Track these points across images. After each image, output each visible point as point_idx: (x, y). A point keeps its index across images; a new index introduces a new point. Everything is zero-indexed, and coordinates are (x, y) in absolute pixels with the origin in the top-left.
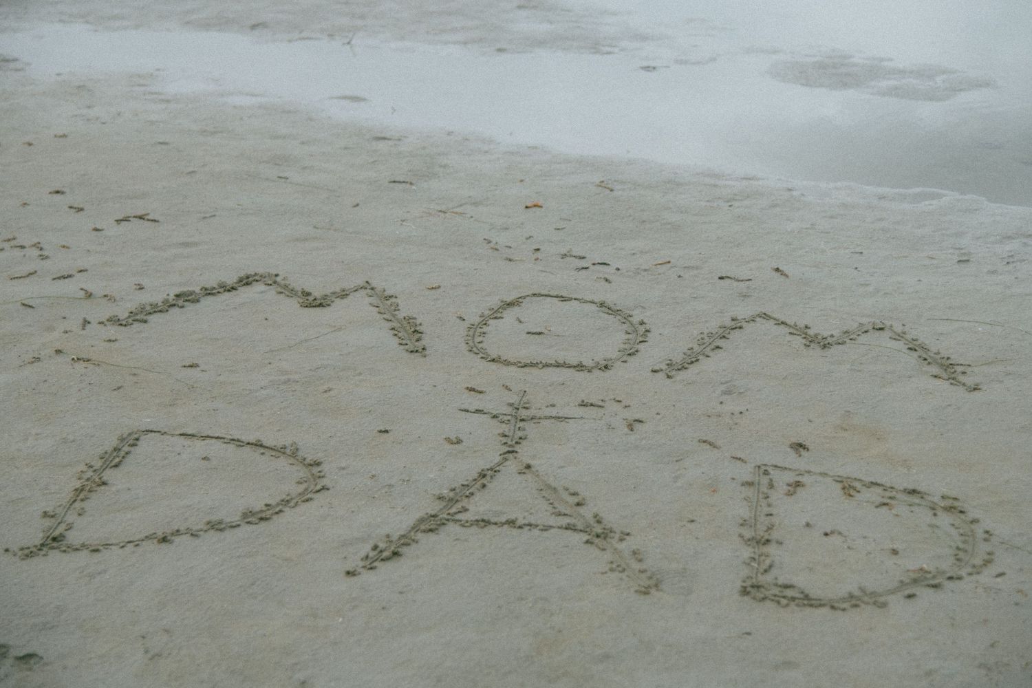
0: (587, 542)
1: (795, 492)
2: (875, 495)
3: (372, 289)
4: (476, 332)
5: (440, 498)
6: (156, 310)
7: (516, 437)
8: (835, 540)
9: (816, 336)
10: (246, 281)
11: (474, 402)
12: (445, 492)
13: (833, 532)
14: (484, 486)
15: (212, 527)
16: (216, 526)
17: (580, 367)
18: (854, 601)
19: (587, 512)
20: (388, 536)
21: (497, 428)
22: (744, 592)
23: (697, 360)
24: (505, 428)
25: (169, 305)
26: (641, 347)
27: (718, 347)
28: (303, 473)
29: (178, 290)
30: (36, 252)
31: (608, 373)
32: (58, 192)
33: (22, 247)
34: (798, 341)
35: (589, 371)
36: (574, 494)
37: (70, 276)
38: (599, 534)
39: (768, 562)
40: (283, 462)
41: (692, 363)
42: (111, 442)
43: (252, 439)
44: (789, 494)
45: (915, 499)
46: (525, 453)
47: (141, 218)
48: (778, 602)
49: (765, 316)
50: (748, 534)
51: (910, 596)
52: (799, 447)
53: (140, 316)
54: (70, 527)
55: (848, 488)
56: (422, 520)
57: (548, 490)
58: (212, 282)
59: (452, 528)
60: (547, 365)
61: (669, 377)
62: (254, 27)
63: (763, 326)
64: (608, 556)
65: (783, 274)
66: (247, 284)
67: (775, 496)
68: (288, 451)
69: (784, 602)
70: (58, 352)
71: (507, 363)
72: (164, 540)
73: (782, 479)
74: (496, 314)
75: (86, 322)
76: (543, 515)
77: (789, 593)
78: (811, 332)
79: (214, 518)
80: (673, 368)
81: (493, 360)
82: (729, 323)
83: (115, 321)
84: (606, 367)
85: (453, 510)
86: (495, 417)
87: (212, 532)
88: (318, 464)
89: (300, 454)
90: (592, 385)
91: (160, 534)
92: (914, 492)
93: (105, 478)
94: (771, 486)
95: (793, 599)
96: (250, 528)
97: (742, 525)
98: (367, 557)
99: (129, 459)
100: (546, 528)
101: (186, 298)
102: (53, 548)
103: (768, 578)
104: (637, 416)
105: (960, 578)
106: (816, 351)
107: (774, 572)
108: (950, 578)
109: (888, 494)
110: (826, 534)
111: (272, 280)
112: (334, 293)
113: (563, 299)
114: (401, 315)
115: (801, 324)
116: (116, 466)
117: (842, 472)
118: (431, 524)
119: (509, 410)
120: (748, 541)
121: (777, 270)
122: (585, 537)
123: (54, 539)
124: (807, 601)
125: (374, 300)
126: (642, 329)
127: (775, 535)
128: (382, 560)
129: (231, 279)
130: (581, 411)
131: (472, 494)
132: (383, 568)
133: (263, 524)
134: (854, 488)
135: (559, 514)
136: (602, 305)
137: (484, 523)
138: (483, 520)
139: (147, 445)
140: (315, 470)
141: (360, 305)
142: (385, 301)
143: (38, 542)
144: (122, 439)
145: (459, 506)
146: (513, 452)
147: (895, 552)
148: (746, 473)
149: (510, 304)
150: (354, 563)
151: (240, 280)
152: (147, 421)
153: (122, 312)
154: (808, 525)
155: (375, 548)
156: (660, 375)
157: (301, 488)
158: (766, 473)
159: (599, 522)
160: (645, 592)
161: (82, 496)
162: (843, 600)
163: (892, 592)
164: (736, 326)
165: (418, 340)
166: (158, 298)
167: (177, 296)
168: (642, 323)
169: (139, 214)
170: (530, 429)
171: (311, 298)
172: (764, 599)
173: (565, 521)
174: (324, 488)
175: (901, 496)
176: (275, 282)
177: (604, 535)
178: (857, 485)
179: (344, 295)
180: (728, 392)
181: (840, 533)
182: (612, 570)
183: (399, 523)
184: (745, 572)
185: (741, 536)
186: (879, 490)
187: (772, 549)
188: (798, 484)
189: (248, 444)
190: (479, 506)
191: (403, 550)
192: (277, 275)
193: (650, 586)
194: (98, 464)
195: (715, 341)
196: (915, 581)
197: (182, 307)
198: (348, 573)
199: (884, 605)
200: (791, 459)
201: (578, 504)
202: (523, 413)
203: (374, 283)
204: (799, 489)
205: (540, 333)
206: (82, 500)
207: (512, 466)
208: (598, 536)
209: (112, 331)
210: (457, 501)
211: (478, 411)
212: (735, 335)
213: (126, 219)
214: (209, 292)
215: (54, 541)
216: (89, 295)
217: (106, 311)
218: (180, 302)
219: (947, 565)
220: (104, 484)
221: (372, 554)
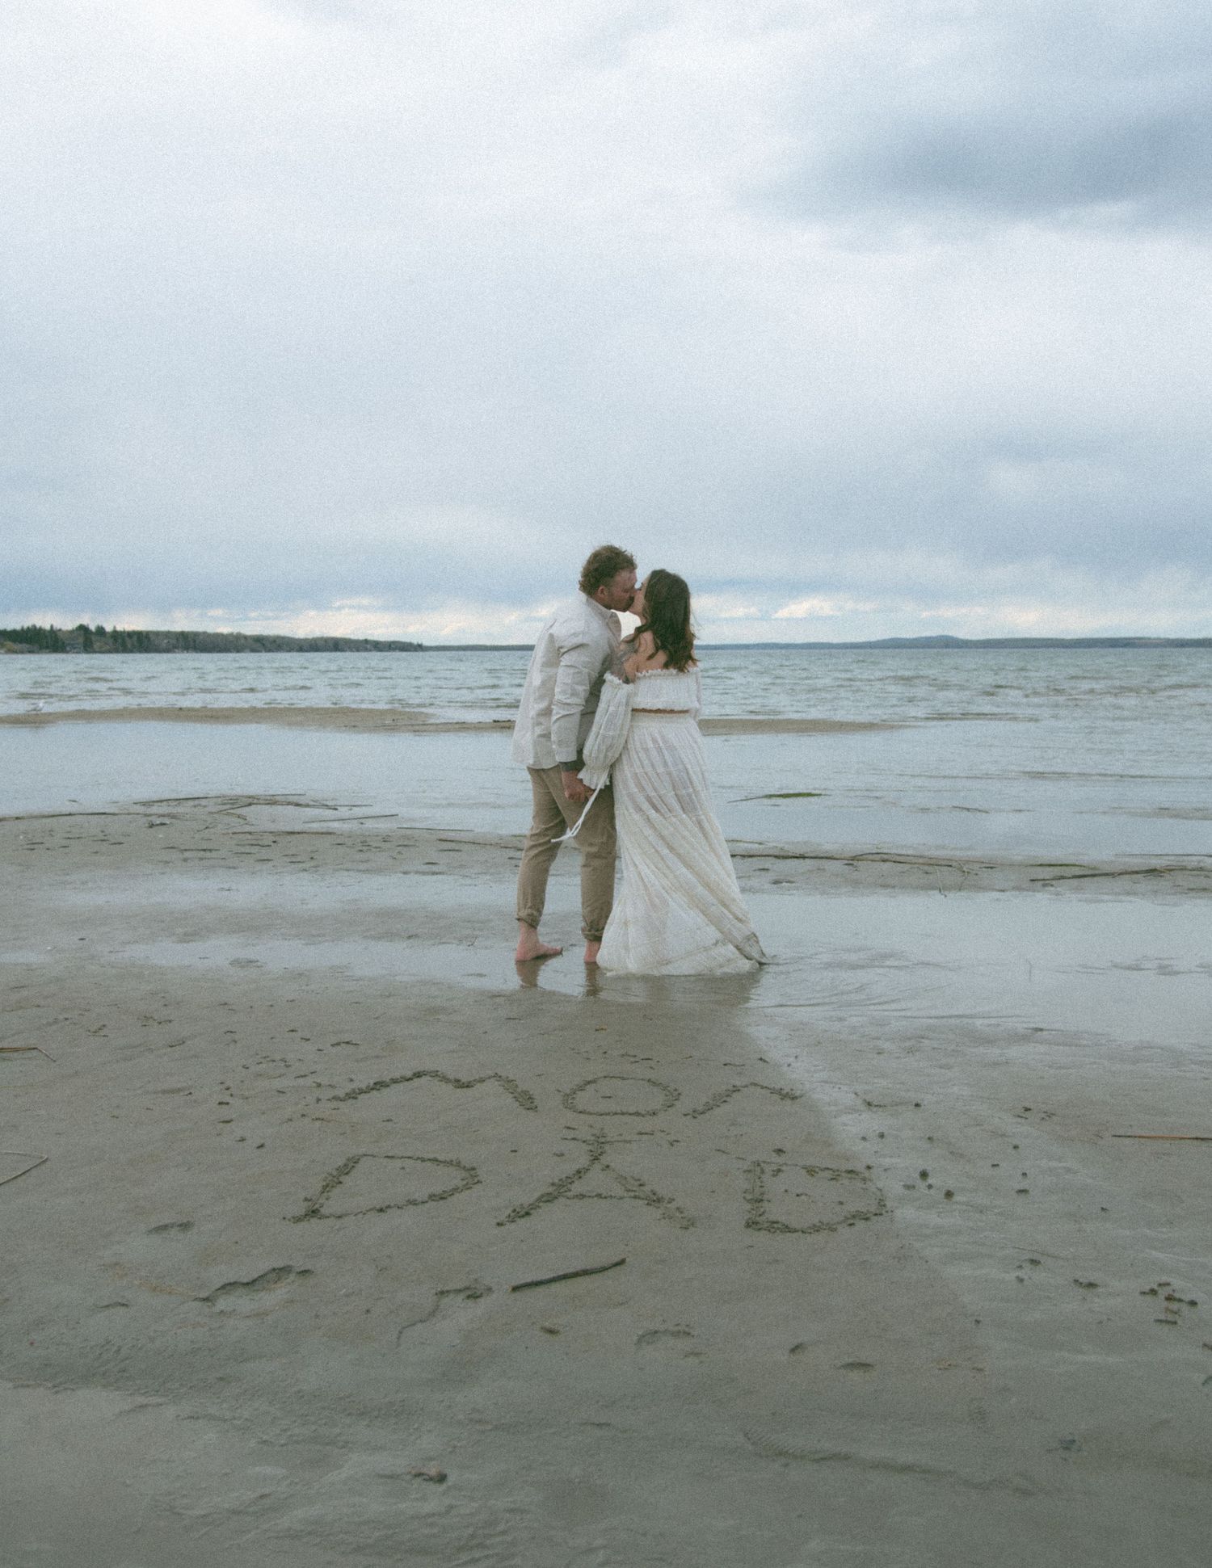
0: (648, 1204)
1: (777, 1175)
2: (828, 1174)
3: (500, 1077)
4: (568, 1100)
5: (553, 1184)
6: (362, 1092)
7: (599, 1152)
8: (803, 1197)
9: (787, 1093)
10: (418, 1075)
11: (571, 1134)
12: (556, 1181)
13: (802, 1194)
14: (580, 1177)
15: (411, 1203)
16: (414, 1203)
17: (637, 1114)
18: (816, 1229)
19: (647, 1189)
20: (522, 1205)
21: (586, 1147)
22: (748, 1226)
23: (712, 1108)
24: (590, 1147)
25: (369, 1090)
26: (676, 1103)
27: (725, 1101)
28: (464, 1174)
29: (376, 1081)
30: (283, 1064)
31: (655, 1117)
32: (293, 1031)
33: (274, 1061)
34: (776, 1097)
35: (643, 1116)
36: (639, 1180)
37: (305, 1076)
38: (655, 1200)
39: (762, 1210)
40: (452, 1169)
41: (709, 1109)
42: (341, 1162)
43: (431, 1156)
44: (774, 1176)
45: (853, 1176)
46: (605, 1160)
47: (348, 1043)
48: (769, 1231)
49: (755, 1085)
50: (749, 1197)
51: (851, 1225)
52: (779, 1151)
53: (352, 1096)
54: (322, 1205)
55: (811, 1171)
56: (543, 1196)
57: (621, 1179)
58: (397, 1075)
59: (562, 1200)
60: (616, 1114)
61: (694, 1117)
62: (410, 937)
63: (752, 1089)
64: (660, 1212)
65: (765, 1061)
66: (418, 1077)
67: (765, 1177)
68: (454, 1163)
69: (773, 1230)
70: (303, 1115)
71: (590, 1114)
72: (381, 1210)
73: (768, 1169)
74: (581, 1088)
75: (318, 1100)
76: (618, 1191)
77: (775, 1225)
78: (785, 1092)
79: (412, 1198)
80: (695, 1114)
81: (580, 1112)
82: (731, 1088)
83: (336, 1098)
84: (654, 1113)
85: (562, 1190)
86: (584, 1142)
87: (411, 1206)
88: (474, 1169)
89: (463, 1164)
90: (646, 1124)
91: (378, 1207)
92: (851, 1172)
93: (341, 1180)
94: (763, 1172)
95: (778, 1229)
96: (435, 1203)
97: (745, 1192)
98: (509, 1216)
99: (355, 1171)
100: (621, 1198)
101: (380, 1085)
102: (312, 1217)
103: (764, 1218)
104: (675, 1138)
105: (881, 1214)
106: (788, 1102)
107: (766, 1215)
108: (876, 1215)
109: (836, 1173)
110: (798, 1195)
111: (435, 1074)
112: (474, 1081)
113: (623, 1079)
114: (519, 1090)
115: (778, 1087)
116: (347, 1174)
117: (808, 1163)
118: (549, 1198)
119: (593, 1138)
120: (748, 1201)
121: (761, 1059)
122: (646, 1202)
123: (313, 1212)
124: (787, 1229)
125: (502, 1083)
126: (676, 1093)
127: (765, 1197)
128: (519, 1217)
129: (409, 1074)
130: (638, 1137)
131: (573, 1182)
132: (521, 1222)
133: (441, 1202)
134: (815, 1171)
135: (629, 1191)
136: (649, 1081)
137: (582, 1196)
138: (581, 1195)
139: (364, 1164)
140: (472, 1172)
141: (492, 1086)
142: (509, 1084)
143: (303, 1212)
144: (348, 1160)
145: (565, 1188)
146: (597, 1159)
147: (841, 1203)
148: (746, 1166)
149: (589, 1082)
150: (502, 1218)
151: (415, 1074)
152: (363, 1150)
153: (341, 1093)
154: (786, 1191)
155: (514, 1211)
156: (689, 1117)
157: (465, 1182)
158: (759, 1165)
159: (654, 1194)
160: (687, 1228)
161: (328, 1189)
162: (810, 1228)
163: (839, 1223)
164: (736, 1089)
165: (532, 1103)
166: (363, 1086)
167: (375, 1084)
168: (676, 1090)
169: (346, 1040)
170: (607, 1147)
171: (461, 1083)
172: (760, 1229)
173: (632, 1194)
174: (478, 1182)
175: (843, 1174)
176: (437, 1075)
177: (659, 1200)
178: (817, 1170)
179: (482, 1081)
180: (733, 1124)
181: (806, 1195)
182: (664, 1218)
183: (527, 1199)
184: (749, 1216)
185: (744, 1198)
186: (831, 1172)
187: (765, 1204)
188: (779, 1171)
189: (429, 1160)
190: (577, 1187)
191: (532, 1212)
192: (437, 1071)
193: (689, 1224)
194: (335, 1173)
195: (723, 1098)
196: (854, 1217)
197: (379, 1090)
198: (498, 1224)
199: (836, 1230)
200: (775, 1158)
201: (641, 1185)
202: (603, 1140)
203: (500, 1074)
204: (780, 1173)
205: (610, 1097)
206: (328, 1192)
207: (597, 1166)
208: (654, 1201)
209: (335, 1104)
210: (564, 1186)
211: (574, 1139)
212: (735, 1095)
213: (338, 1044)
214: (395, 1081)
215: (314, 1213)
216: (319, 1085)
217: (331, 1093)
218: (378, 1087)
219: (873, 1209)
220: (341, 1183)
221: (512, 1214)
